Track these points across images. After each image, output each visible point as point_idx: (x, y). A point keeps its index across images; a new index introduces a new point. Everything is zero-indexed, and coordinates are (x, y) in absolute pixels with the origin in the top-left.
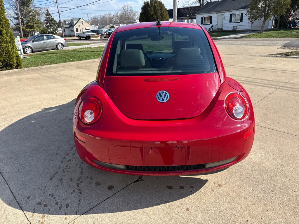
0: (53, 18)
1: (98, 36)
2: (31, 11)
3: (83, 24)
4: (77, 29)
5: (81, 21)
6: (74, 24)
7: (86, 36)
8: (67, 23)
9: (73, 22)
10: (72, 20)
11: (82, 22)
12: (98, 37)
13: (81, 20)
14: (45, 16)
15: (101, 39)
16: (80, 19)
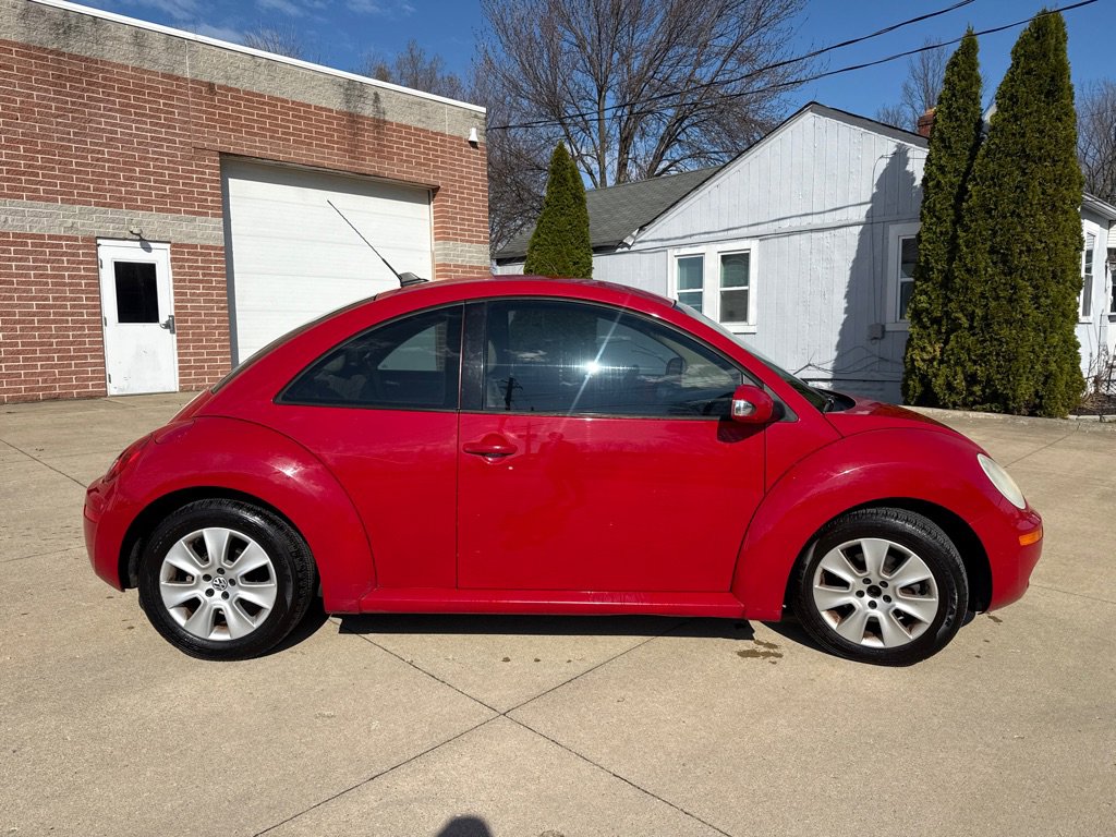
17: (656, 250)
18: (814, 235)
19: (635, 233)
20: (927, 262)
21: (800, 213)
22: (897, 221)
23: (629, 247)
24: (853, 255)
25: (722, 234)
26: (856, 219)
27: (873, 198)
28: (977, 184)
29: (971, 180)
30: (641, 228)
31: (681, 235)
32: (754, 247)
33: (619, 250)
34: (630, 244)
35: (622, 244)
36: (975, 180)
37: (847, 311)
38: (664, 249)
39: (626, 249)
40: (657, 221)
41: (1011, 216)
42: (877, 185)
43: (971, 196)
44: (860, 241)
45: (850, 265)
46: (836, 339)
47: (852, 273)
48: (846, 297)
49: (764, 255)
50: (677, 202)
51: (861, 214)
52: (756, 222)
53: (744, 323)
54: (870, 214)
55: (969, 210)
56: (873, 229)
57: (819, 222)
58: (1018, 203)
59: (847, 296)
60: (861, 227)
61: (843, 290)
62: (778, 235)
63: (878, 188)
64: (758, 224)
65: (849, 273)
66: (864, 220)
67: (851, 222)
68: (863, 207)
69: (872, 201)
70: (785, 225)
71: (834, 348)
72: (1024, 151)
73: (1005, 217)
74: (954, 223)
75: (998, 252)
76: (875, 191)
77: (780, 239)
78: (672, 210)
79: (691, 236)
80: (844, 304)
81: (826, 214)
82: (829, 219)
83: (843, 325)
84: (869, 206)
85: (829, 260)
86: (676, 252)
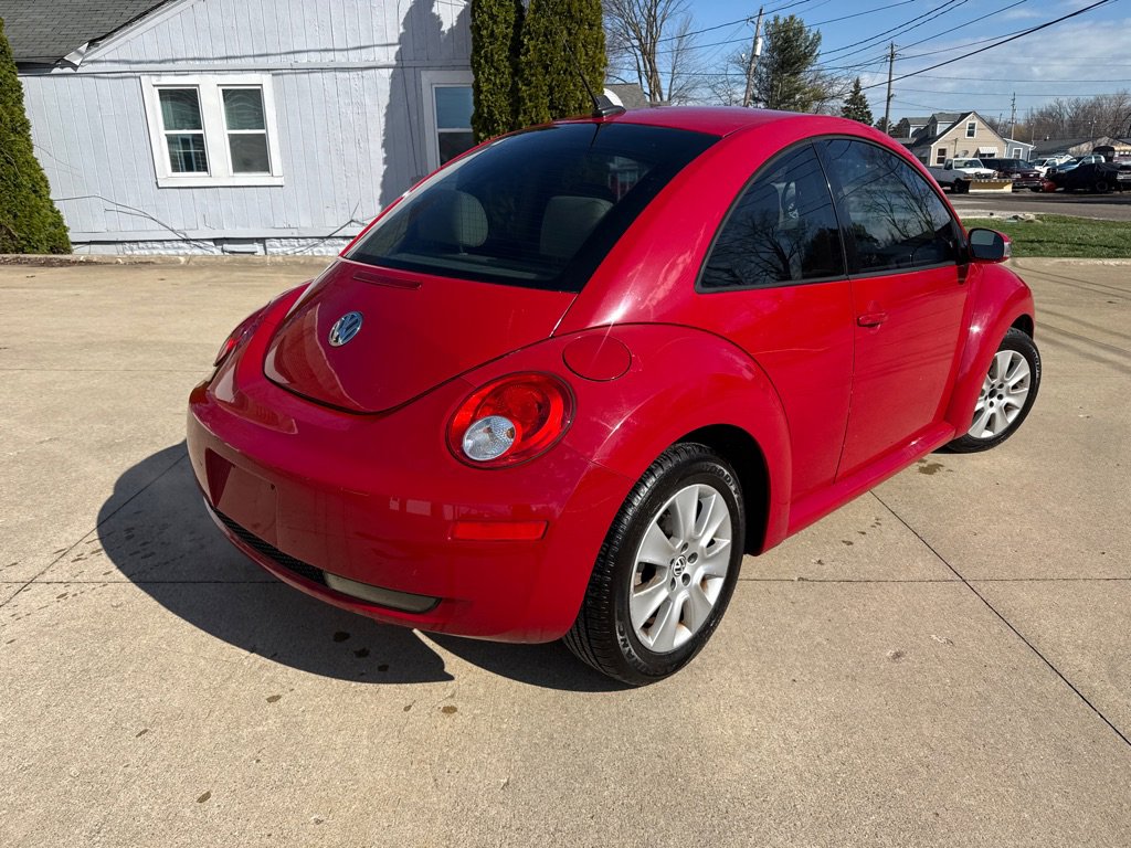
0: (868, 112)
1: (1003, 180)
2: (798, 90)
3: (971, 134)
4: (942, 152)
5: (969, 122)
6: (938, 133)
7: (952, 180)
8: (912, 130)
9: (935, 129)
10: (933, 121)
11: (972, 127)
12: (1001, 186)
13: (967, 121)
14: (845, 105)
15: (1014, 194)
16: (967, 114)
17: (120, 75)
18: (340, 75)
19: (83, 48)
20: (491, 113)
21: (319, 47)
22: (428, 68)
23: (75, 67)
24: (385, 100)
25: (219, 62)
26: (384, 61)
27: (400, 39)
28: (532, 39)
29: (525, 34)
30: (92, 43)
31: (157, 58)
32: (266, 82)
33: (56, 70)
34: (77, 62)
35: (61, 61)
36: (530, 34)
37: (386, 161)
38: (136, 75)
39: (68, 70)
40: (116, 35)
41: (564, 73)
42: (404, 24)
43: (528, 50)
44: (393, 85)
45: (384, 111)
46: (378, 192)
47: (387, 121)
48: (383, 146)
49: (280, 94)
50: (146, 13)
51: (389, 56)
52: (264, 52)
53: (267, 174)
54: (400, 56)
55: (528, 63)
56: (404, 73)
57: (344, 60)
58: (569, 62)
59: (385, 145)
60: (391, 70)
61: (379, 139)
62: (295, 70)
63: (405, 28)
64: (267, 55)
65: (383, 120)
66: (394, 63)
67: (380, 64)
68: (390, 48)
69: (400, 43)
70: (303, 60)
71: (377, 202)
72: (569, 11)
73: (559, 74)
74: (513, 75)
75: (556, 108)
76: (402, 30)
77: (298, 76)
78: (139, 22)
79: (174, 61)
80: (382, 154)
81: (350, 52)
82: (354, 58)
83: (384, 176)
84: (397, 48)
85: (361, 105)
86: (155, 80)
